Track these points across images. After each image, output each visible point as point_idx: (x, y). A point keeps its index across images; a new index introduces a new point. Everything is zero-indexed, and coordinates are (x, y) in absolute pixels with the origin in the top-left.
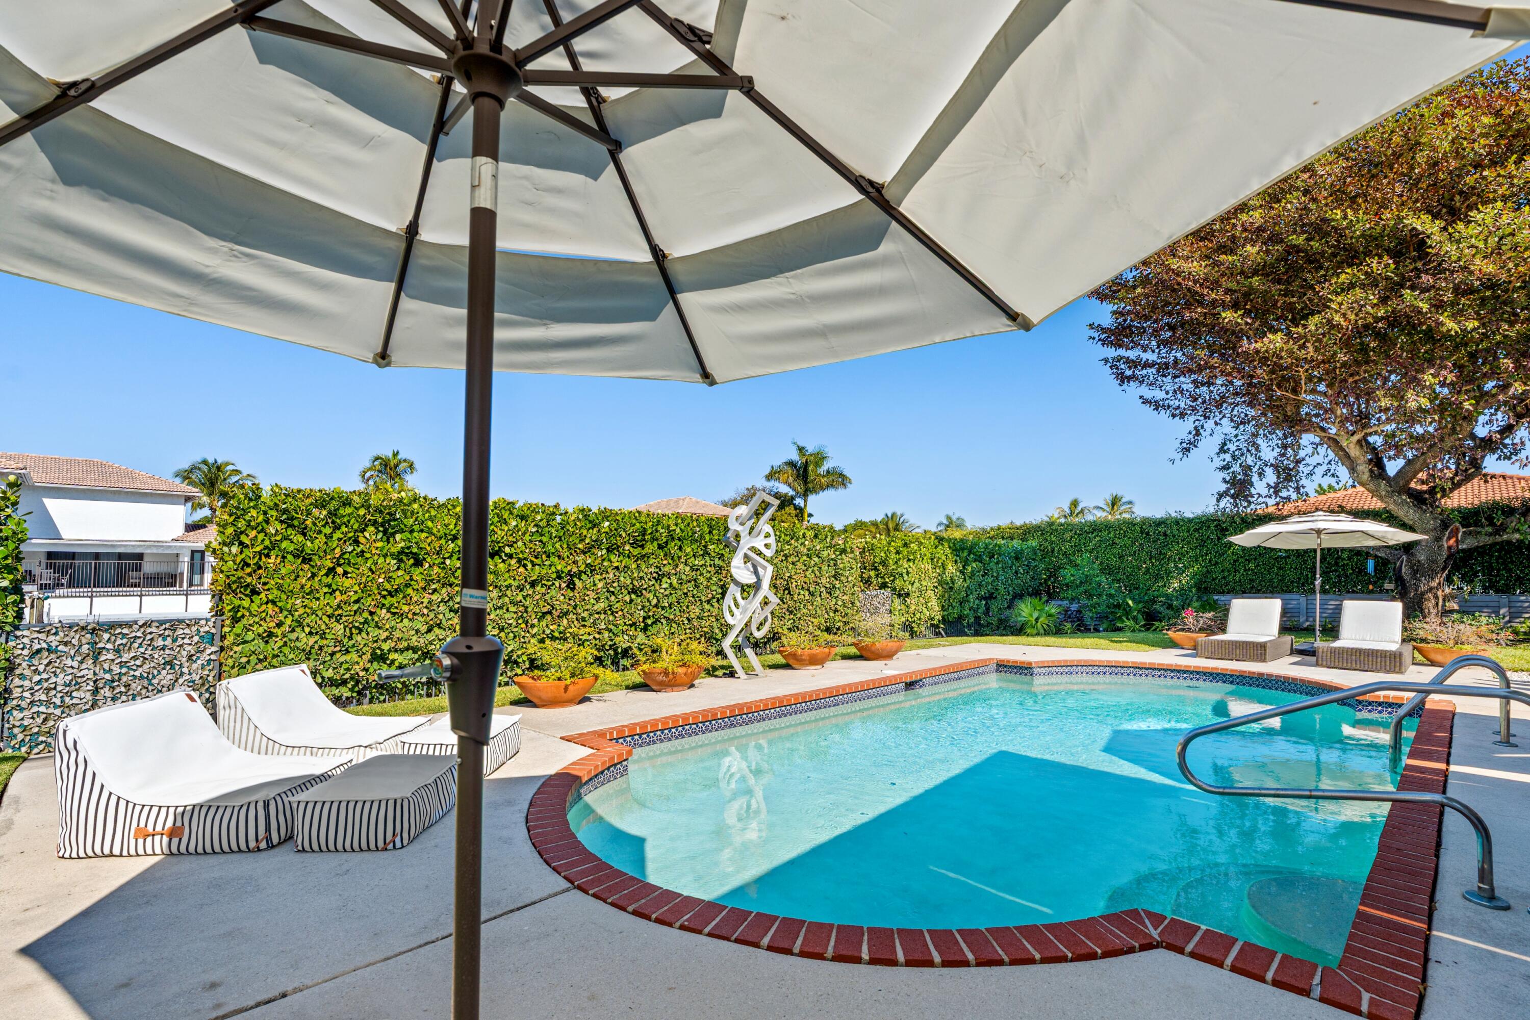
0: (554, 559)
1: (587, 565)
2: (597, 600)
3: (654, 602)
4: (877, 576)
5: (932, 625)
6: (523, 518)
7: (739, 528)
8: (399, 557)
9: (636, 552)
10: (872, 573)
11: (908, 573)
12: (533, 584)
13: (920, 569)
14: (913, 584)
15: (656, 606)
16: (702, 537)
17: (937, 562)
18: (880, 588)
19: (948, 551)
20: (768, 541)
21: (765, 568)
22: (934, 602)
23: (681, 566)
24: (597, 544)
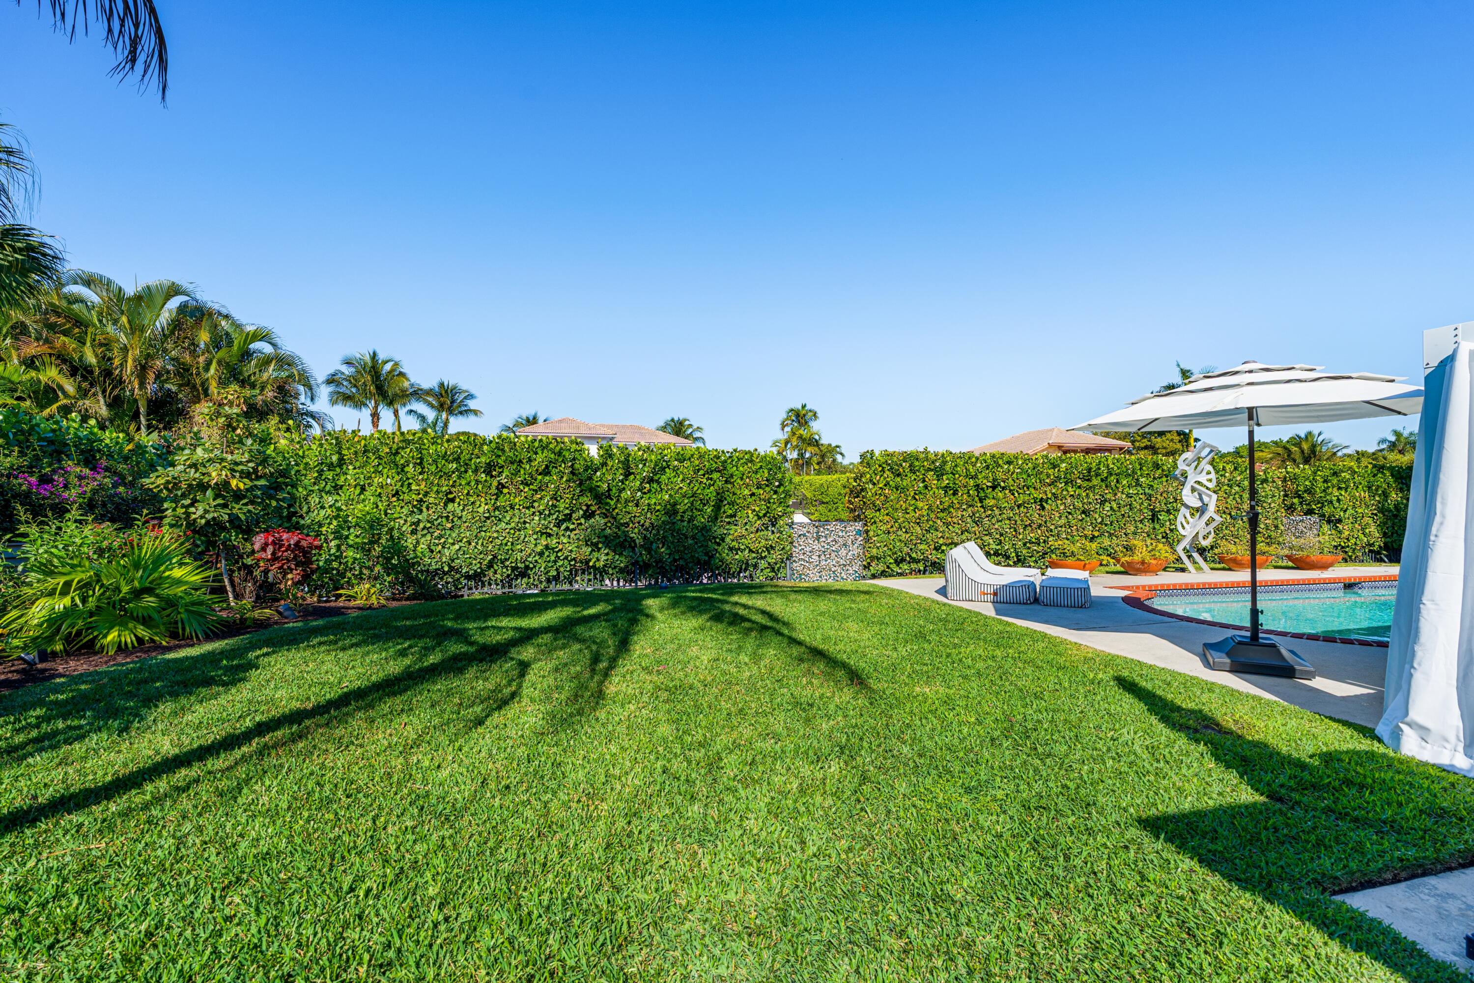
0: (1032, 490)
1: (1054, 494)
2: (1060, 517)
3: (1099, 520)
4: (1301, 503)
5: (1370, 551)
6: (1009, 463)
7: (1187, 468)
8: (946, 489)
9: (1085, 484)
10: (1296, 501)
11: (1339, 500)
12: (1019, 506)
13: (1354, 497)
14: (1345, 511)
15: (1101, 523)
16: (1134, 472)
17: (1377, 490)
18: (1306, 514)
19: (1391, 479)
20: (1209, 477)
21: (1210, 496)
22: (1373, 529)
23: (1119, 494)
24: (1058, 478)
